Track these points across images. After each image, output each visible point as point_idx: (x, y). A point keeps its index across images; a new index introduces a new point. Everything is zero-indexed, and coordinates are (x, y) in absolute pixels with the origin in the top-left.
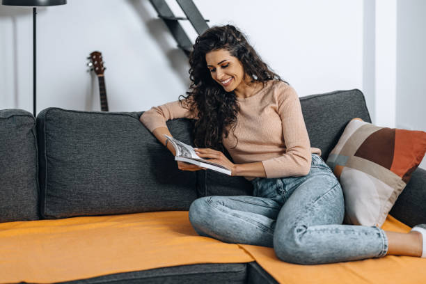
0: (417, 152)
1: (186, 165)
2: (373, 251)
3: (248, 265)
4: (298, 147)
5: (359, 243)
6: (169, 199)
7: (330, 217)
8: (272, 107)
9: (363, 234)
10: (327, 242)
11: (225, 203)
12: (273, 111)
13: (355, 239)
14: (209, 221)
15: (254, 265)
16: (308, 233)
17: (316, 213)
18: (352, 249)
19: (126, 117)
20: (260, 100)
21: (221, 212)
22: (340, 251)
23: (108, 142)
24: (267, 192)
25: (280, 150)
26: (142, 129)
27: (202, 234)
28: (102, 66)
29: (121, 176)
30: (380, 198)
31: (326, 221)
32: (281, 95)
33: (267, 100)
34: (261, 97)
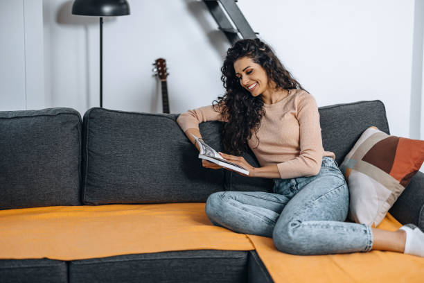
0: (415, 159)
1: (208, 163)
2: (358, 245)
3: (249, 253)
4: (310, 150)
5: (346, 237)
6: (195, 192)
7: (329, 214)
8: (292, 113)
9: (350, 230)
10: (317, 236)
11: (237, 197)
12: (292, 117)
13: (344, 234)
14: (220, 213)
15: (253, 254)
16: (301, 227)
17: (314, 209)
18: (339, 243)
19: (162, 118)
20: (283, 106)
21: (231, 206)
22: (328, 245)
23: (143, 140)
24: (283, 190)
25: (296, 152)
26: (176, 130)
27: (216, 224)
28: (166, 71)
29: (153, 170)
30: (379, 199)
31: (323, 218)
32: (301, 102)
33: (289, 106)
34: (284, 104)
